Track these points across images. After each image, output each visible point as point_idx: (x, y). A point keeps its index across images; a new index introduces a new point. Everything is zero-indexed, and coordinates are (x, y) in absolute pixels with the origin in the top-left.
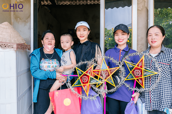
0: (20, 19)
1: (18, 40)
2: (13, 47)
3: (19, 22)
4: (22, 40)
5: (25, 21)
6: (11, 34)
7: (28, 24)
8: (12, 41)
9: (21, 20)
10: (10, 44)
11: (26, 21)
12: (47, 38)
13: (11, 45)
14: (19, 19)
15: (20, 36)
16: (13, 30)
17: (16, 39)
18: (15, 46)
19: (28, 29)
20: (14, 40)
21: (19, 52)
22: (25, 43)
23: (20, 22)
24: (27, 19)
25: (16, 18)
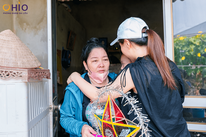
0: (28, 24)
1: (28, 61)
2: (21, 76)
3: (25, 29)
4: (35, 61)
5: (35, 27)
6: (17, 51)
7: (41, 32)
8: (19, 64)
9: (28, 27)
10: (17, 71)
11: (38, 27)
12: (95, 59)
13: (18, 73)
14: (25, 24)
15: (32, 55)
16: (20, 44)
17: (25, 60)
18: (25, 74)
19: (41, 41)
20: (23, 61)
21: (31, 85)
22: (40, 66)
23: (27, 29)
24: (39, 23)
25: (21, 22)
